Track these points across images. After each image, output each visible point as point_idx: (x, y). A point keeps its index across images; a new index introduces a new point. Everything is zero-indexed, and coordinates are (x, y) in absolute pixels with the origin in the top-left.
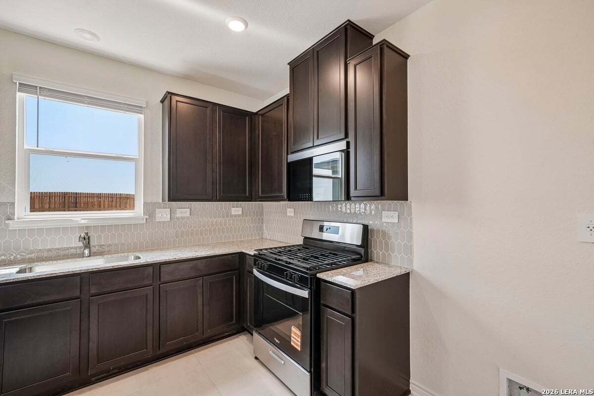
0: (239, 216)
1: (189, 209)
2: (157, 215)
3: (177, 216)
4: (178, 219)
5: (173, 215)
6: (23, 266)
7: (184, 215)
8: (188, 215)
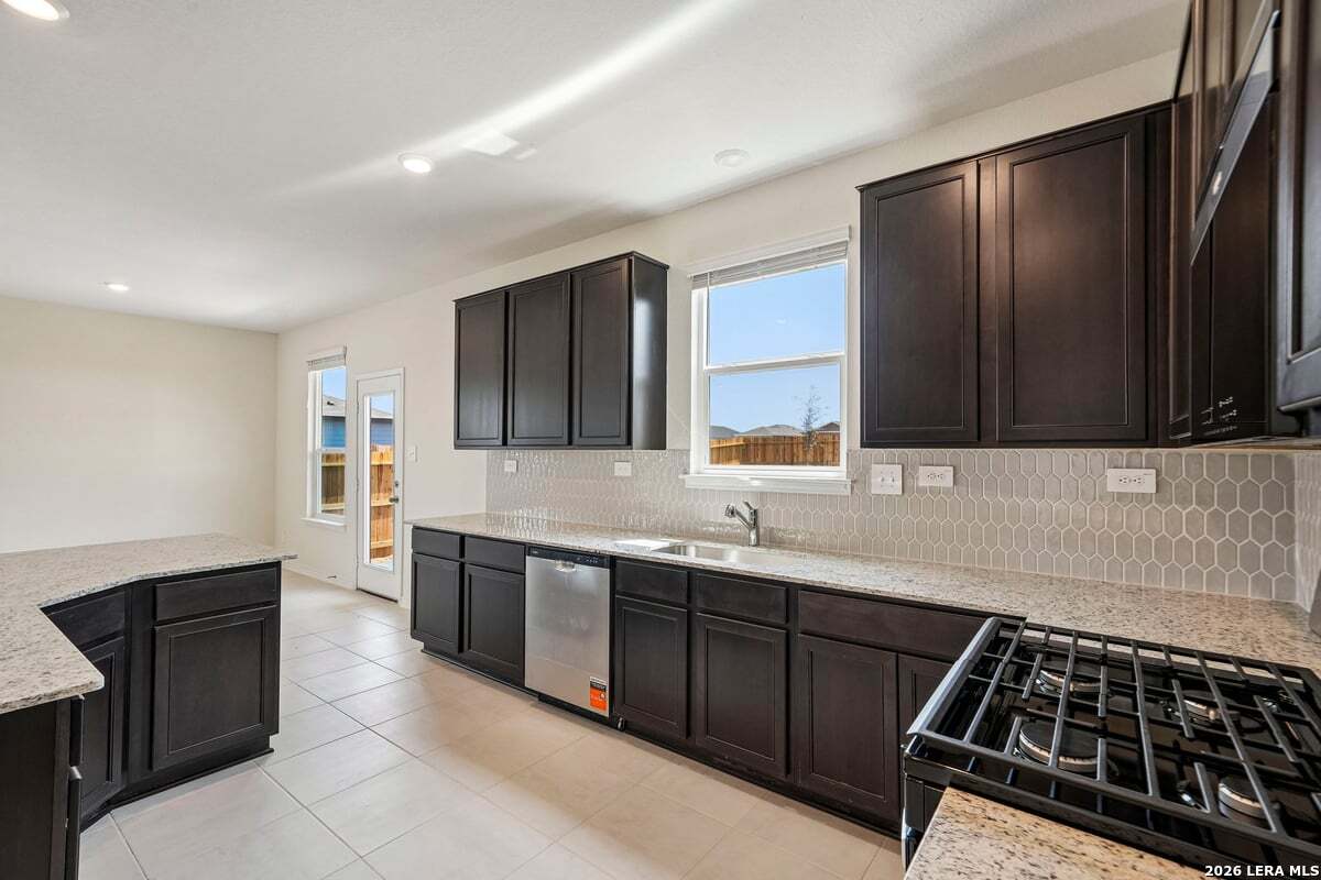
0: (1142, 498)
1: (951, 468)
2: (873, 480)
3: (921, 484)
4: (922, 491)
5: (909, 481)
6: (678, 541)
7: (937, 483)
8: (949, 482)
